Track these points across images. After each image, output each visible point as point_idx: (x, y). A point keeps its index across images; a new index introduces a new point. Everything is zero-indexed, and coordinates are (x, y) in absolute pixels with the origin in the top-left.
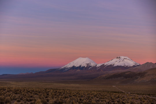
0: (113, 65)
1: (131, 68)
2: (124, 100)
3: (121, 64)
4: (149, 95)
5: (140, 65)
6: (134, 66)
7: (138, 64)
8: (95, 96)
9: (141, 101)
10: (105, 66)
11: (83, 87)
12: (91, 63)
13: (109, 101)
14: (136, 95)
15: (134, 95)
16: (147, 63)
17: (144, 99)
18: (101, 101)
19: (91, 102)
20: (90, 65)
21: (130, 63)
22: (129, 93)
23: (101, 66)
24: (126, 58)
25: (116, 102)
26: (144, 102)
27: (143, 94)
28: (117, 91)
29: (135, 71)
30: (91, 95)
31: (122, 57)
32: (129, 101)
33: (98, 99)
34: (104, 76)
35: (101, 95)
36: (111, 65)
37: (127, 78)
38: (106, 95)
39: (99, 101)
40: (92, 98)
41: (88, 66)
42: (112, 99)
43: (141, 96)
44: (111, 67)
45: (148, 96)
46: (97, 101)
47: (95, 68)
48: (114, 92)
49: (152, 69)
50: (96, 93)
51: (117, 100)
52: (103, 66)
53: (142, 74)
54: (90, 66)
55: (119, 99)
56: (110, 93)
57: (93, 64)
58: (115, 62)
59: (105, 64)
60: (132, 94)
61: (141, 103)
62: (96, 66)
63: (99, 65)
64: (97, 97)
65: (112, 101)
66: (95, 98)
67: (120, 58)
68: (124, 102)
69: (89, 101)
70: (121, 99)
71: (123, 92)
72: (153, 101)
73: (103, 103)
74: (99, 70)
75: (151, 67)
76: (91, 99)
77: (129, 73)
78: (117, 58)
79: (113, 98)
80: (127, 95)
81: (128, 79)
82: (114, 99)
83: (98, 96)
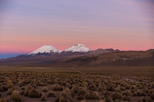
0: (72, 51)
1: (86, 53)
2: (80, 79)
3: (78, 50)
4: (100, 74)
5: (93, 51)
6: (89, 52)
7: (92, 50)
8: (57, 76)
9: (94, 79)
10: (65, 52)
11: (48, 70)
12: (54, 50)
13: (68, 80)
14: (91, 75)
15: (89, 74)
16: (99, 49)
17: (97, 78)
18: (62, 80)
19: (54, 81)
20: (53, 51)
21: (86, 49)
22: (85, 73)
23: (62, 52)
24: (82, 45)
25: (74, 81)
26: (96, 80)
27: (96, 74)
28: (75, 72)
29: (90, 56)
30: (54, 75)
31: (79, 45)
32: (85, 80)
33: (59, 79)
34: (65, 60)
35: (62, 76)
36: (70, 51)
37: (82, 62)
38: (66, 76)
39: (60, 80)
40: (55, 78)
41: (52, 52)
42: (71, 79)
43: (94, 76)
44: (70, 53)
45: (100, 76)
46: (59, 80)
47: (57, 53)
48: (73, 73)
49: (102, 54)
50: (58, 74)
51: (75, 79)
52: (63, 52)
53: (95, 58)
54: (53, 53)
55: (77, 78)
56: (69, 74)
57: (55, 51)
58: (74, 49)
59: (65, 50)
60: (87, 74)
61: (94, 81)
62: (58, 52)
63: (60, 51)
64: (59, 78)
65: (71, 80)
66: (57, 78)
67: (77, 45)
68: (80, 80)
69: (52, 81)
70: (79, 78)
71: (80, 72)
72: (103, 79)
73: (64, 82)
74: (60, 55)
75: (102, 52)
76: (53, 79)
77: (84, 57)
78: (75, 45)
79: (72, 77)
80: (83, 75)
81: (84, 62)
82: (72, 79)
83: (60, 76)
